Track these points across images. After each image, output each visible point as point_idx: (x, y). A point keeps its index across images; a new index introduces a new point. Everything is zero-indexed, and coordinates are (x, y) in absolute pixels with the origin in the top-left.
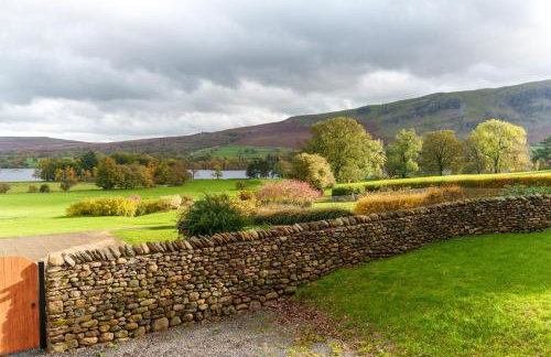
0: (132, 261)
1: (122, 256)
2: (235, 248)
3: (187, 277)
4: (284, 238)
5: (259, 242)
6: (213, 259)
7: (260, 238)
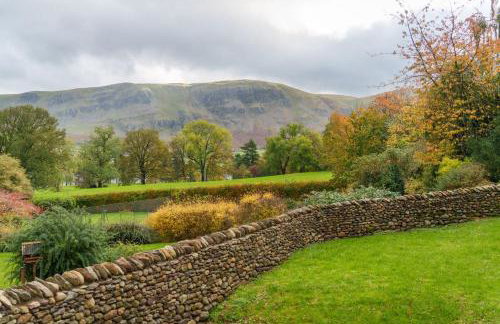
0: (71, 295)
1: (60, 290)
2: (158, 269)
3: (121, 310)
4: (196, 255)
5: (176, 262)
6: (142, 286)
7: (178, 256)
